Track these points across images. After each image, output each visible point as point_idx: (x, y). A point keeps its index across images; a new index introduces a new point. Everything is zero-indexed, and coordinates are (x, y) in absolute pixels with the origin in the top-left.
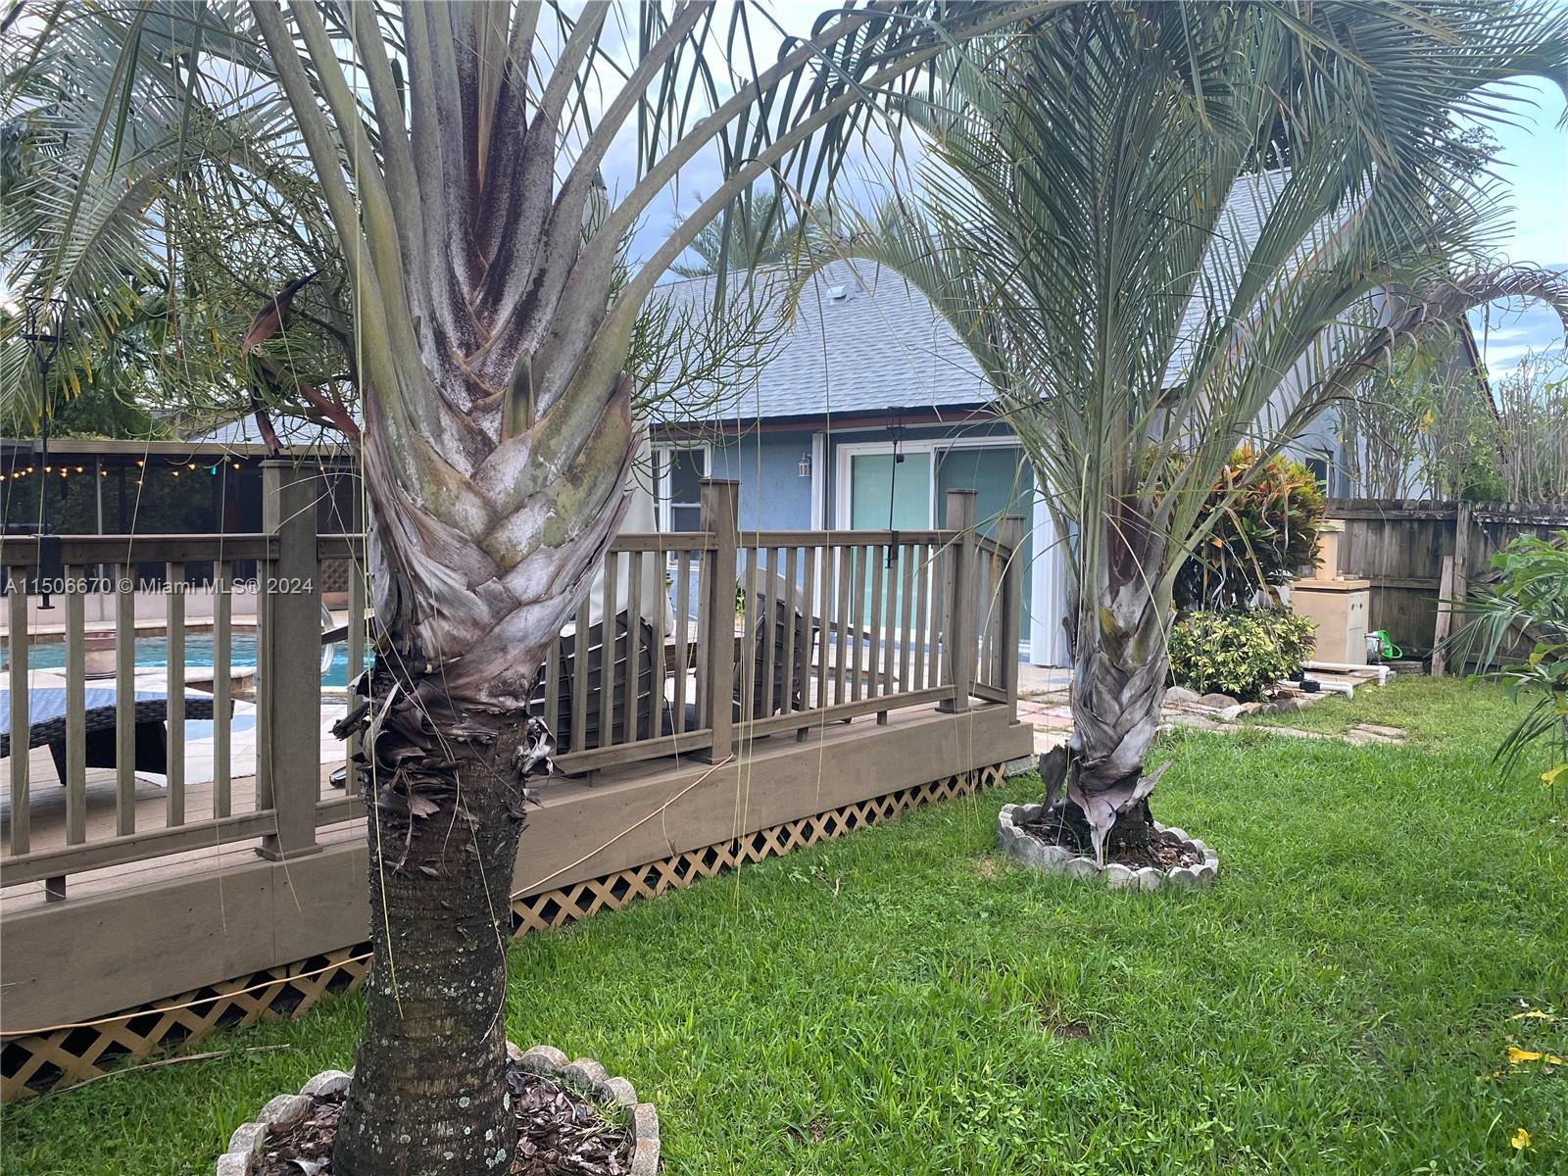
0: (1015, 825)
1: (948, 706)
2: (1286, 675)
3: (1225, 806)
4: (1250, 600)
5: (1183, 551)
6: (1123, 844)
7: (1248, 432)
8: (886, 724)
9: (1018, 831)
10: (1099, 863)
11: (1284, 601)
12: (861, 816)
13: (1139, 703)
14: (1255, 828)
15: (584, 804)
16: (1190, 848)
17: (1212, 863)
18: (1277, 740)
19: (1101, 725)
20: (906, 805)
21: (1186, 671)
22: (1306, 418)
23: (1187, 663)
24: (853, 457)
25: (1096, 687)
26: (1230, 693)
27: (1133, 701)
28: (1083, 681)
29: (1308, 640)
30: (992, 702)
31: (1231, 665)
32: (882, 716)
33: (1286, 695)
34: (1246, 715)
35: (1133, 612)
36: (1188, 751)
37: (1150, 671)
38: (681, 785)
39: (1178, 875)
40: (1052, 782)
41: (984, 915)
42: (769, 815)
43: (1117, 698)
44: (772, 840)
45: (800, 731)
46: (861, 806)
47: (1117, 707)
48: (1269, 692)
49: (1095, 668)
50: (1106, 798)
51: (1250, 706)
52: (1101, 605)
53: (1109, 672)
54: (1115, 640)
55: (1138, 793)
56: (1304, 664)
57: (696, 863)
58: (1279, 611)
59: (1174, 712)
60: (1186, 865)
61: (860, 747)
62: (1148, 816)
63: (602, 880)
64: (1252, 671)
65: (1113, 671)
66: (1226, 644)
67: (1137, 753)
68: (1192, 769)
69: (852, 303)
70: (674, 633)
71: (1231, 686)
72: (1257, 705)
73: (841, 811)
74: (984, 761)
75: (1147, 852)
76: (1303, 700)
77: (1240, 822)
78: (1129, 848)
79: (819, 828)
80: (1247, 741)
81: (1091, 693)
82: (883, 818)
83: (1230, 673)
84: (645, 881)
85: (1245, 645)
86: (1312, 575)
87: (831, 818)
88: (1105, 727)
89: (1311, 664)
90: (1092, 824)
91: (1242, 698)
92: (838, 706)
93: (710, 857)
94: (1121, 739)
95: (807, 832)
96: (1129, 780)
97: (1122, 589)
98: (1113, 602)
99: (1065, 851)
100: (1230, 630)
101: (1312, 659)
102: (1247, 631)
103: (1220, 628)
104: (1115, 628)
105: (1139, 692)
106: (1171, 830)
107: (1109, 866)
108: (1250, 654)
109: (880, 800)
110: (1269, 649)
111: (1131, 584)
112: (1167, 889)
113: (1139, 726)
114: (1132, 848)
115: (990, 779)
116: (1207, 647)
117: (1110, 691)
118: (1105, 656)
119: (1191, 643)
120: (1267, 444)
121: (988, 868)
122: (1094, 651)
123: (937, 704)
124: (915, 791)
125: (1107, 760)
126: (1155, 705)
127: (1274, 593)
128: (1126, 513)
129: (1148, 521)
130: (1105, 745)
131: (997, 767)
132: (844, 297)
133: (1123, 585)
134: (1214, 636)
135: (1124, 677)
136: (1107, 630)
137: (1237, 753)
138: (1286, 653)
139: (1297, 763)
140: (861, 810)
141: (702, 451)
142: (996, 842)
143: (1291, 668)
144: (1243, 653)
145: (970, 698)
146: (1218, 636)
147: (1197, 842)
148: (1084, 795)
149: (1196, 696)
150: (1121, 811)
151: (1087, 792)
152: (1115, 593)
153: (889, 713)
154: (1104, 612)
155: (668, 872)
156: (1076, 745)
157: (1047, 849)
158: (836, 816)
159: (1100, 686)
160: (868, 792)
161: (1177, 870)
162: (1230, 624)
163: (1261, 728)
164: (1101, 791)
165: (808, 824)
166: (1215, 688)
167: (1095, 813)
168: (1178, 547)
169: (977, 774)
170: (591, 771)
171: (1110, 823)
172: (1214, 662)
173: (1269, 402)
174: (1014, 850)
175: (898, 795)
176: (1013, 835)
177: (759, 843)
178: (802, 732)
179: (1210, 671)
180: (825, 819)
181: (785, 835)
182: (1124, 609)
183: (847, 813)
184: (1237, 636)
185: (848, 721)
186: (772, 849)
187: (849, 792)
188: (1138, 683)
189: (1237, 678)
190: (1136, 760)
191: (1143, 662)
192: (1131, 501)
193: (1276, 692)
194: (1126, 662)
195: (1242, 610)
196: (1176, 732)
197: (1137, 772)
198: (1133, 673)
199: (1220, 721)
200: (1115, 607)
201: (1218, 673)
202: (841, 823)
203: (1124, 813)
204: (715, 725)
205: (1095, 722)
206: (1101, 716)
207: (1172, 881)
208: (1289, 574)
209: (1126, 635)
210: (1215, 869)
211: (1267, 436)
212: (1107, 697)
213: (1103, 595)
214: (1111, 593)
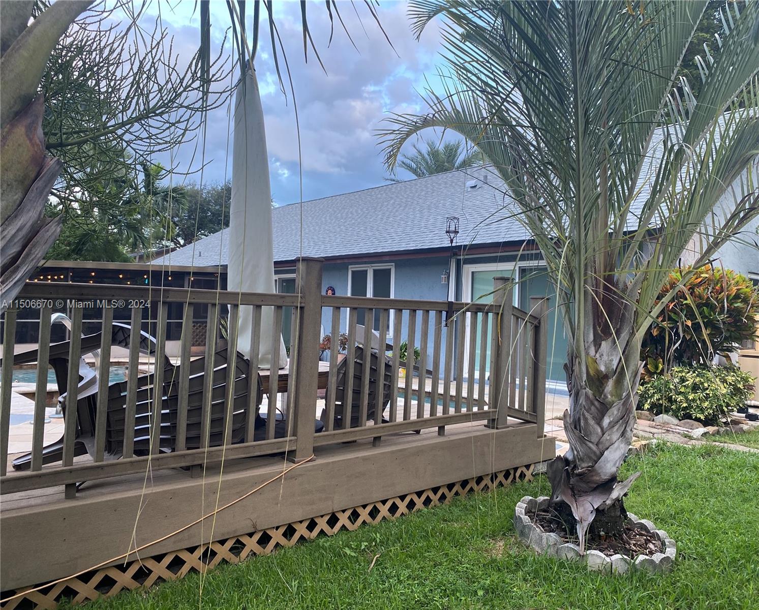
0: (526, 514)
1: (493, 423)
2: (735, 409)
3: (686, 502)
4: (711, 361)
5: (649, 317)
6: (602, 533)
7: (698, 230)
8: (443, 435)
9: (526, 519)
10: (581, 549)
11: (734, 362)
12: (419, 502)
13: (616, 428)
14: (709, 522)
15: (174, 493)
16: (655, 536)
17: (671, 552)
18: (728, 453)
19: (588, 443)
20: (457, 494)
21: (669, 405)
22: (743, 221)
23: (670, 400)
24: (473, 273)
25: (584, 415)
26: (698, 420)
27: (612, 425)
28: (575, 410)
29: (750, 388)
30: (527, 422)
31: (698, 402)
32: (441, 429)
33: (735, 422)
34: (708, 435)
35: (612, 360)
36: (665, 459)
37: (624, 404)
38: (263, 479)
39: (643, 562)
40: (556, 482)
41: (480, 593)
42: (339, 501)
43: (599, 422)
44: (343, 519)
45: (375, 438)
46: (419, 494)
47: (599, 430)
48: (724, 420)
49: (582, 400)
50: (590, 498)
51: (711, 429)
52: (587, 354)
53: (593, 404)
54: (598, 380)
55: (615, 494)
56: (749, 403)
57: (277, 536)
58: (730, 369)
59: (660, 431)
60: (651, 553)
61: (419, 451)
62: (623, 511)
63: (192, 550)
64: (712, 406)
65: (596, 403)
66: (695, 388)
67: (615, 464)
68: (667, 472)
69: (480, 189)
70: (288, 367)
71: (698, 416)
72: (716, 428)
73: (402, 498)
74: (517, 463)
75: (622, 539)
76: (748, 425)
77: (697, 516)
78: (607, 537)
79: (384, 510)
80: (707, 453)
81: (579, 419)
82: (437, 502)
83: (698, 406)
84: (230, 550)
85: (707, 389)
86: (753, 348)
87: (394, 503)
88: (590, 445)
89: (753, 403)
90: (577, 518)
91: (706, 423)
92: (405, 422)
93: (290, 532)
94: (602, 454)
95: (374, 513)
96: (607, 485)
97: (603, 343)
98: (596, 352)
99: (558, 538)
100: (698, 379)
101: (753, 399)
102: (708, 380)
103: (691, 378)
104: (598, 372)
105: (616, 419)
106: (643, 521)
107: (588, 552)
108: (711, 395)
109: (435, 490)
110: (724, 392)
111: (610, 340)
112: (632, 574)
113: (616, 445)
114: (610, 537)
115: (522, 476)
116: (683, 390)
117: (594, 418)
118: (590, 392)
119: (672, 387)
120: (711, 239)
121: (499, 549)
122: (581, 387)
123: (485, 422)
124: (464, 484)
125: (592, 470)
126: (628, 429)
127: (728, 357)
128: (606, 288)
129: (621, 294)
130: (590, 458)
131: (528, 467)
132: (475, 186)
133: (604, 340)
134: (687, 383)
135: (604, 408)
136: (592, 372)
137: (700, 461)
138: (735, 395)
139: (741, 470)
140: (419, 497)
141: (390, 269)
142: (511, 527)
143: (738, 405)
144: (706, 394)
145: (508, 418)
146: (689, 383)
147: (661, 533)
148: (574, 495)
149: (675, 421)
150: (601, 509)
151: (577, 493)
152: (598, 346)
153: (446, 427)
154: (590, 359)
155: (251, 544)
156: (570, 458)
157: (545, 535)
158: (398, 502)
159: (586, 414)
160: (425, 483)
161: (641, 557)
162: (697, 375)
163: (717, 444)
164: (586, 492)
165: (375, 507)
166: (688, 416)
167: (581, 509)
168: (645, 315)
169: (512, 472)
170: (192, 466)
171: (591, 518)
172: (687, 399)
173: (713, 213)
174: (522, 534)
175: (450, 487)
176: (522, 522)
177: (333, 521)
178: (377, 439)
179: (685, 405)
180: (389, 504)
181: (355, 516)
182: (605, 358)
183: (407, 500)
184: (702, 383)
185: (418, 432)
186: (343, 526)
187: (407, 484)
188: (615, 412)
189: (702, 410)
190: (614, 469)
191: (619, 397)
192: (609, 279)
193: (729, 420)
194: (606, 397)
195: (705, 367)
196: (658, 446)
197: (613, 479)
198: (611, 405)
199: (691, 438)
200: (598, 356)
201: (689, 407)
202: (402, 507)
203: (603, 510)
204: (299, 434)
205: (582, 440)
206: (587, 436)
207: (638, 567)
208: (737, 345)
209: (606, 377)
210: (673, 557)
211: (711, 232)
212: (592, 422)
213: (589, 347)
214: (595, 346)
